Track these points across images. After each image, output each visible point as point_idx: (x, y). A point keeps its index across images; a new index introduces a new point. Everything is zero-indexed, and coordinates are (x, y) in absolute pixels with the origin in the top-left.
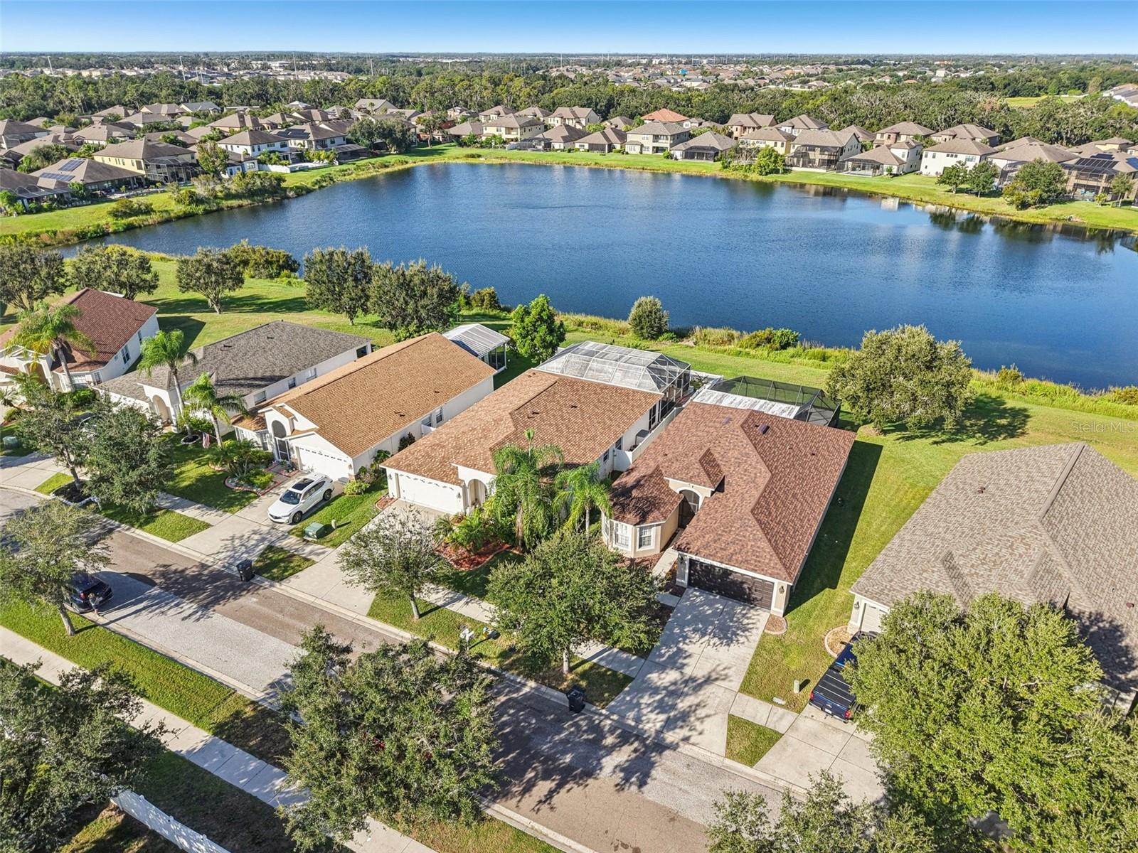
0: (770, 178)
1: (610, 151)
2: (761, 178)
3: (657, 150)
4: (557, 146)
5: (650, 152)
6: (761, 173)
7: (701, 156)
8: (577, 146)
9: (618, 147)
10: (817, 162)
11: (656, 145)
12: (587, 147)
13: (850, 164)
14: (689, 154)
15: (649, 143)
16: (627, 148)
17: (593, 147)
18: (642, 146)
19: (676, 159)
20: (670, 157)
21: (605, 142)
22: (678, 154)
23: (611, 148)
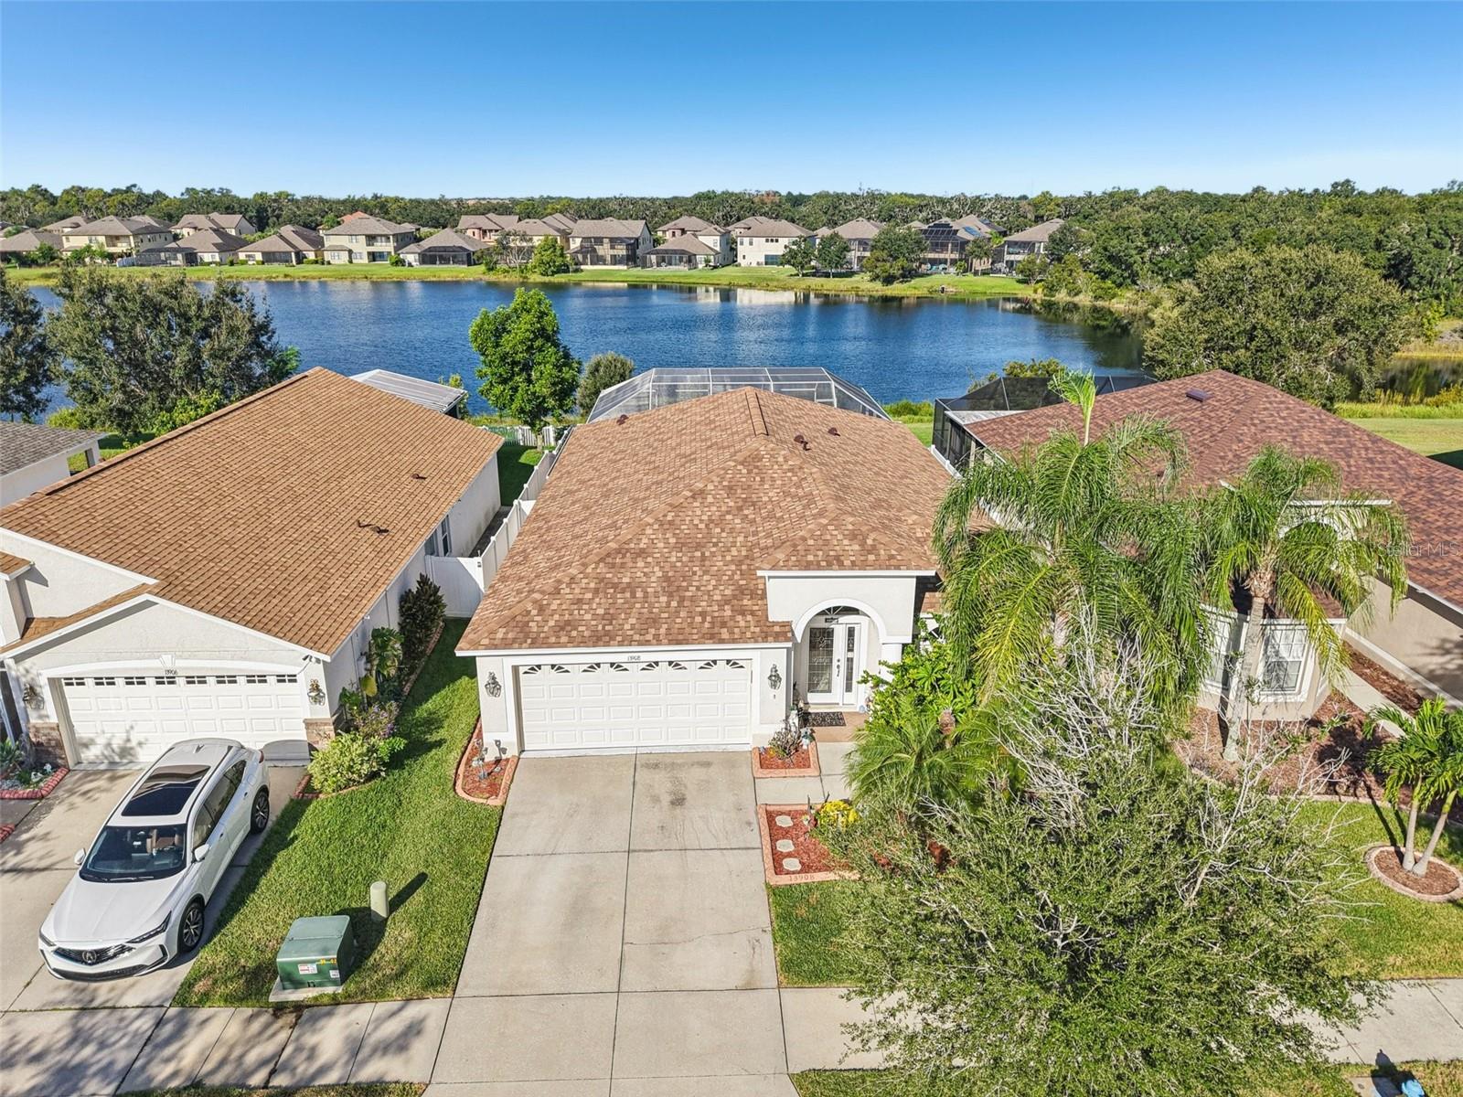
0: (560, 278)
1: (300, 261)
2: (546, 279)
3: (374, 257)
4: (207, 258)
5: (365, 260)
6: (545, 274)
7: (445, 260)
8: (242, 256)
9: (311, 256)
10: (609, 258)
11: (371, 249)
12: (259, 257)
13: (653, 258)
14: (428, 258)
15: (361, 247)
16: (327, 255)
17: (269, 257)
18: (350, 252)
19: (410, 265)
20: (399, 262)
21: (289, 249)
22: (411, 258)
23: (301, 258)
